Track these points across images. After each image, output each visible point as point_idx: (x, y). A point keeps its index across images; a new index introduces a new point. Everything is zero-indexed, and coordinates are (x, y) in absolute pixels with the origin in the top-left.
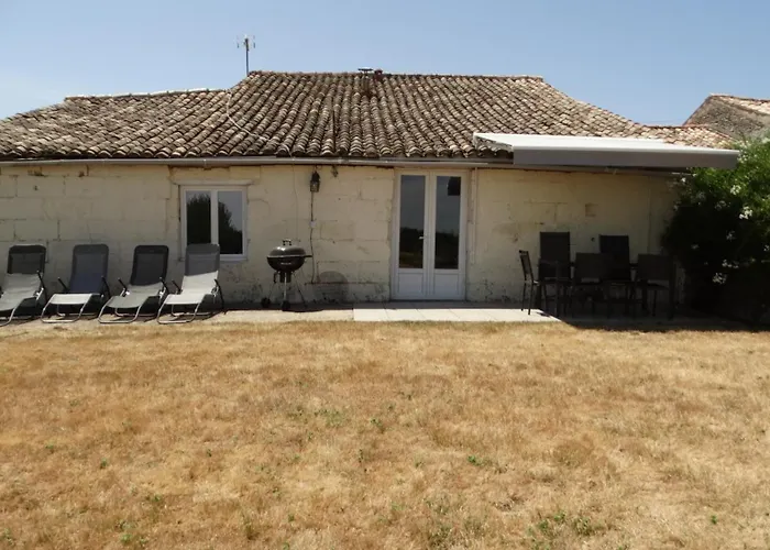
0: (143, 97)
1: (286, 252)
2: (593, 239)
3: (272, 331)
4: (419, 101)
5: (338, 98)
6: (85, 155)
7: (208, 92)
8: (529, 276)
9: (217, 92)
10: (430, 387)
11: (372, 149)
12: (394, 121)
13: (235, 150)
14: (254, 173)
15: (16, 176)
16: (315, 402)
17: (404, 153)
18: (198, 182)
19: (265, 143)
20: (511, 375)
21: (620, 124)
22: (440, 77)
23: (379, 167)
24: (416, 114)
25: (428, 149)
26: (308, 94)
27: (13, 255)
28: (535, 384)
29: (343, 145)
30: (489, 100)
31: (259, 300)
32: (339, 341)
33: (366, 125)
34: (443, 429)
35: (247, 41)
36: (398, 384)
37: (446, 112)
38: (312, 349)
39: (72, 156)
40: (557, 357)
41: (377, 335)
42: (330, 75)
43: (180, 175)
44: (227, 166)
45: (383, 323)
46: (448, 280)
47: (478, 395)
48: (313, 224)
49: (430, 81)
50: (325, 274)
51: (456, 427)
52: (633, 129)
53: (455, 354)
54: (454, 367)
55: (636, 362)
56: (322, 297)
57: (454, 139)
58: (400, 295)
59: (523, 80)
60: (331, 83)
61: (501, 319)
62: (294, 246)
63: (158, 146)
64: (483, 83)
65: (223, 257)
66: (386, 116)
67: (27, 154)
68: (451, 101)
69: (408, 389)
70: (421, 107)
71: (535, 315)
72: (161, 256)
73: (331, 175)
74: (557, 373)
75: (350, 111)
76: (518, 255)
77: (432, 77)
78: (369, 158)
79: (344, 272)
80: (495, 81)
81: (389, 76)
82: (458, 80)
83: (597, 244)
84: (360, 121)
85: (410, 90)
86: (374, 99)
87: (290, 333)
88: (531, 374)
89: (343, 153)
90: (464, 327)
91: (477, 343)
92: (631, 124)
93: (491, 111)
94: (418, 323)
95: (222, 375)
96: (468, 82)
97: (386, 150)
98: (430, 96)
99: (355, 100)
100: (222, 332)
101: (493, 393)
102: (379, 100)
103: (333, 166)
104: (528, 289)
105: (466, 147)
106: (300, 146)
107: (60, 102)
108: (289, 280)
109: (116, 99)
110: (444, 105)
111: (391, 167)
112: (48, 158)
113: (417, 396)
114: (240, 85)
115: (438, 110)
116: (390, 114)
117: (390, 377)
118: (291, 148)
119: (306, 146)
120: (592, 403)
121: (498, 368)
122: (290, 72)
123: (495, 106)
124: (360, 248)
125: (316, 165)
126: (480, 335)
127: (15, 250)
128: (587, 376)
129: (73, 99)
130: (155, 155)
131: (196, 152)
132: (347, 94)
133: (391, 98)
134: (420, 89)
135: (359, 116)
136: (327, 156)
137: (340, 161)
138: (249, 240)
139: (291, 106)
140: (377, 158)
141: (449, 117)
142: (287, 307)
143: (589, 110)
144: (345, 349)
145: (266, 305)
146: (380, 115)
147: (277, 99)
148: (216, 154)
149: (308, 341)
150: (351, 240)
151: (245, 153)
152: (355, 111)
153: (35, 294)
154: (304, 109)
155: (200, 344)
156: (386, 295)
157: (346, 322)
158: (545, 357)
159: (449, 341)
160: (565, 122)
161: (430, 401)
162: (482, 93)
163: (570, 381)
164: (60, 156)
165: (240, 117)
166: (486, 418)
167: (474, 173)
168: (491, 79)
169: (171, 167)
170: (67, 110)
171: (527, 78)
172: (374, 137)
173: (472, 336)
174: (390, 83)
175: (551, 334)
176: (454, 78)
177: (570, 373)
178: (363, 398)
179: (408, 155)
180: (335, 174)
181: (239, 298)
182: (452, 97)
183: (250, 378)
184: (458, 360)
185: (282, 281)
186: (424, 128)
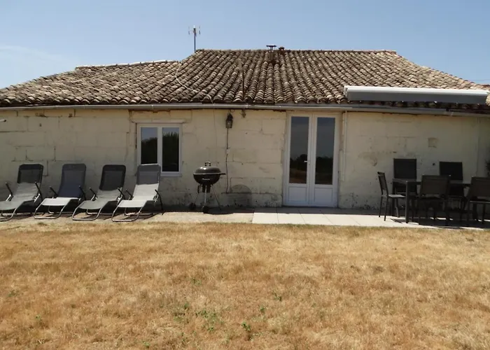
0: (124, 66)
1: (206, 171)
2: (434, 164)
3: (189, 230)
4: (308, 67)
5: (252, 65)
6: (72, 102)
7: (166, 62)
8: (385, 192)
9: (173, 63)
10: (299, 288)
11: (270, 98)
12: (289, 80)
13: (173, 99)
14: (187, 115)
15: (28, 117)
16: (200, 301)
17: (294, 100)
18: (149, 121)
19: (196, 94)
20: (369, 278)
21: (453, 81)
22: (323, 52)
23: (275, 110)
24: (305, 75)
25: (311, 97)
26: (232, 63)
27: (22, 171)
28: (390, 288)
29: (250, 95)
30: (357, 66)
31: (188, 204)
32: (236, 240)
33: (269, 82)
34: (305, 338)
35: (195, 29)
36: (273, 285)
37: (326, 74)
38: (214, 247)
39: (63, 103)
40: (407, 262)
41: (266, 236)
42: (249, 52)
43: (136, 116)
44: (169, 110)
45: (273, 225)
46: (325, 193)
47: (340, 299)
48: (228, 151)
49: (317, 55)
50: (236, 187)
51: (316, 336)
52: (464, 85)
53: (324, 256)
54: (321, 269)
55: (476, 268)
56: (233, 203)
57: (331, 91)
58: (289, 203)
59: (382, 53)
60: (249, 56)
61: (363, 224)
62: (213, 166)
63: (122, 96)
64: (353, 55)
65: (163, 174)
66: (284, 76)
67: (34, 102)
68: (330, 67)
69: (281, 289)
70: (309, 70)
71: (389, 221)
72: (121, 173)
73: (241, 116)
74: (408, 277)
75: (260, 73)
76: (377, 176)
77: (319, 52)
78: (268, 104)
79: (248, 185)
80: (362, 54)
81: (289, 51)
82: (336, 54)
83: (437, 168)
84: (266, 80)
85: (302, 60)
86: (276, 67)
87: (200, 232)
88: (387, 277)
89: (250, 101)
90: (334, 230)
91: (342, 245)
92: (462, 81)
93: (359, 73)
94: (299, 226)
95: (138, 269)
96: (343, 55)
97: (280, 98)
98: (316, 63)
99: (263, 67)
100: (152, 230)
101: (352, 297)
102: (280, 66)
103: (243, 109)
104: (384, 200)
105: (339, 96)
106: (219, 95)
107: (72, 70)
108: (208, 191)
109: (107, 68)
110: (326, 69)
111: (284, 111)
112: (48, 104)
113: (287, 297)
114: (189, 59)
115: (321, 72)
116: (287, 75)
117: (268, 277)
118: (213, 98)
119: (224, 96)
120: (442, 311)
121: (358, 270)
122: (223, 50)
123: (362, 70)
124: (261, 168)
125: (230, 109)
126: (346, 238)
127: (23, 167)
128: (435, 282)
129: (80, 68)
130: (119, 102)
131: (146, 99)
132: (259, 62)
133: (289, 65)
134: (310, 59)
135: (266, 76)
136: (238, 102)
137: (247, 106)
138: (183, 162)
139: (219, 71)
140: (274, 104)
141: (328, 77)
142: (206, 210)
143: (430, 72)
144: (239, 248)
145: (193, 208)
146: (280, 76)
147: (211, 66)
148: (161, 101)
149: (213, 240)
150: (255, 163)
151: (181, 100)
152: (263, 73)
153: (34, 198)
154: (228, 72)
155: (132, 240)
156: (279, 202)
157: (245, 224)
158: (398, 261)
159: (321, 243)
160: (413, 80)
161: (297, 304)
162: (352, 62)
163: (420, 286)
164: (55, 103)
165: (184, 78)
166: (345, 326)
167: (345, 116)
168: (359, 53)
169: (130, 110)
170: (74, 75)
171: (384, 52)
172: (273, 90)
173: (339, 239)
174: (289, 55)
175: (402, 238)
176: (334, 52)
177: (420, 277)
178: (241, 298)
179: (296, 102)
180: (244, 115)
181: (176, 202)
182: (331, 64)
183: (157, 273)
184: (326, 261)
185: (204, 191)
186: (310, 84)
